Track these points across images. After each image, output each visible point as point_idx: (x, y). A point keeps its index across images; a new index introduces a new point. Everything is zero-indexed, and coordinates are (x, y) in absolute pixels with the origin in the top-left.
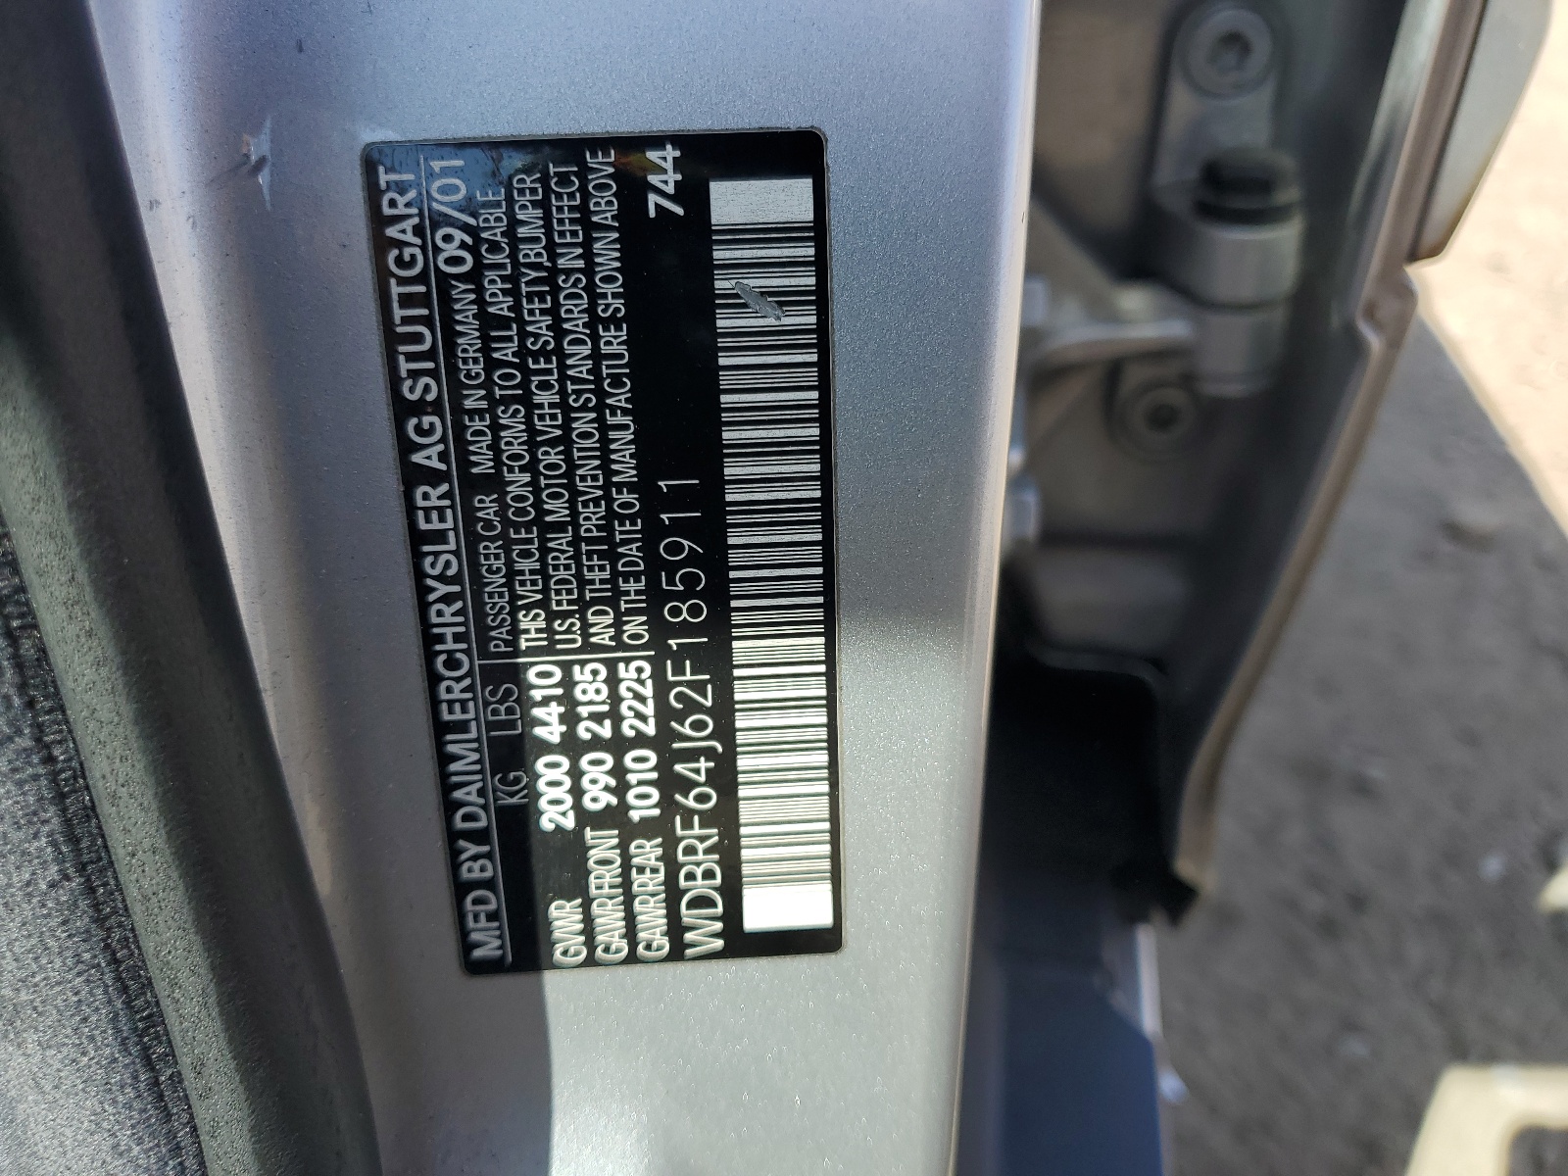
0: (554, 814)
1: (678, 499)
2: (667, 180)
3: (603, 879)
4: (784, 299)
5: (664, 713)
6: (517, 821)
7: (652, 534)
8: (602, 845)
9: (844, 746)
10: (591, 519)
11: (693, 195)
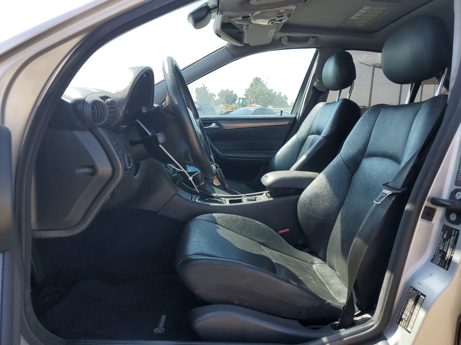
0: (403, 317)
1: (414, 306)
2: (420, 294)
3: (403, 322)
4: (421, 301)
5: (409, 316)
6: (401, 316)
7: (412, 307)
8: (404, 320)
9: (416, 319)
10: (410, 305)
11: (420, 295)
